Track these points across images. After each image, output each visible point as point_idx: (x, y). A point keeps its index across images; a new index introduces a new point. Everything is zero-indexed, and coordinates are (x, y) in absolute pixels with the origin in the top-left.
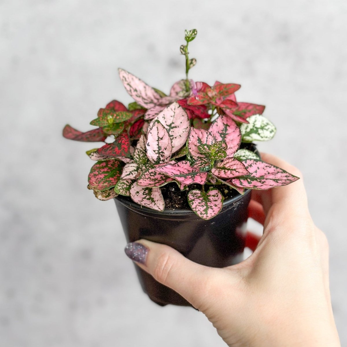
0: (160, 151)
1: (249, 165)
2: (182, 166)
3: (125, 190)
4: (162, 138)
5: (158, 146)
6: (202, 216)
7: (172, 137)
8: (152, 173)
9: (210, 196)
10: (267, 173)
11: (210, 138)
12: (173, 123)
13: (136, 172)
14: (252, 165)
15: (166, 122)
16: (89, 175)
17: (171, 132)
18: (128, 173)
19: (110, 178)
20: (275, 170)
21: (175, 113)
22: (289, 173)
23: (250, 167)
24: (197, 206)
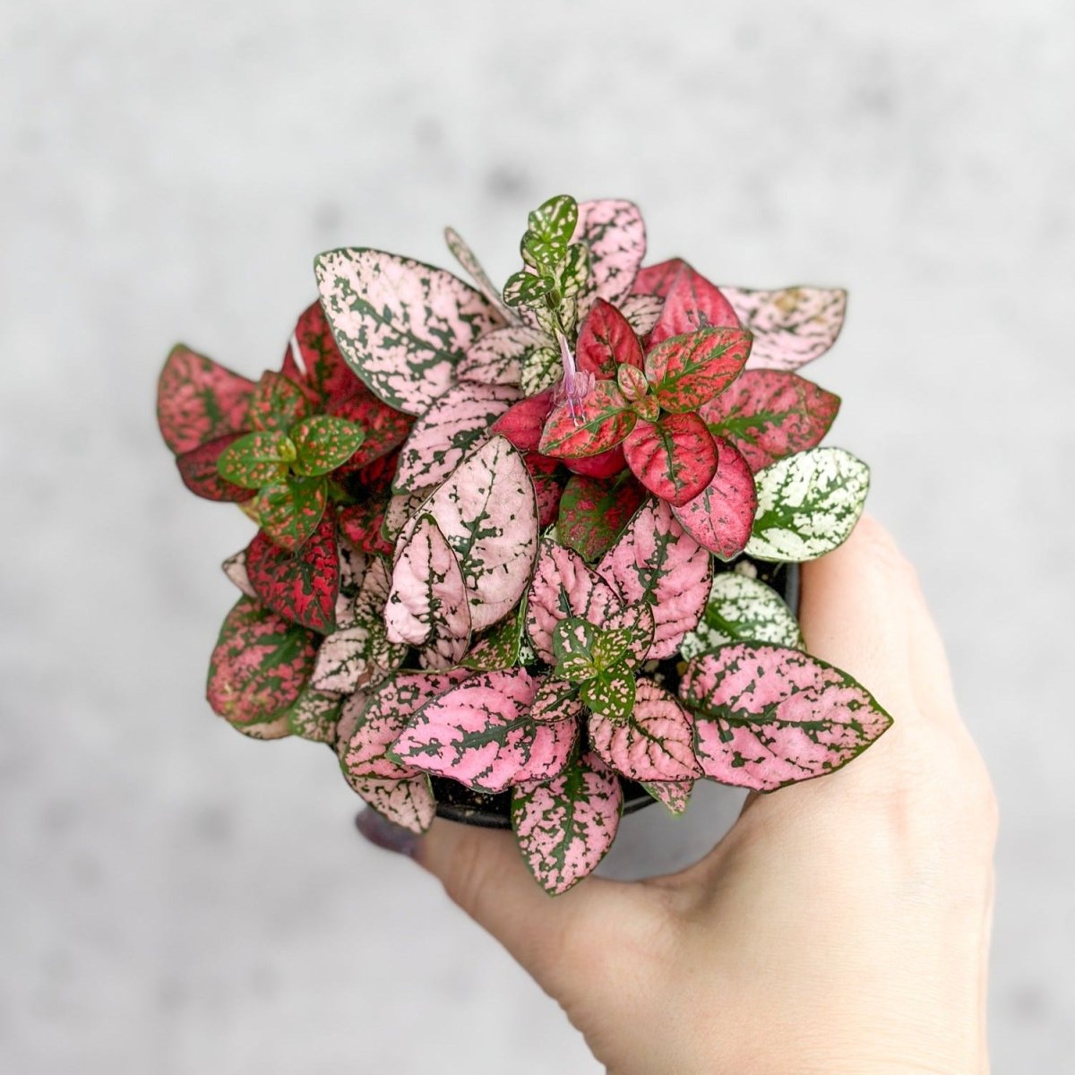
0: (437, 615)
1: (729, 663)
2: (498, 687)
3: (323, 722)
4: (444, 575)
5: (427, 601)
6: (544, 874)
7: (479, 568)
8: (405, 688)
9: (589, 770)
10: (788, 689)
11: (599, 595)
12: (485, 516)
13: (362, 662)
14: (740, 663)
15: (461, 511)
16: (215, 655)
17: (477, 548)
18: (335, 666)
19: (282, 666)
20: (816, 675)
21: (494, 475)
22: (864, 690)
23: (733, 673)
24: (537, 830)
